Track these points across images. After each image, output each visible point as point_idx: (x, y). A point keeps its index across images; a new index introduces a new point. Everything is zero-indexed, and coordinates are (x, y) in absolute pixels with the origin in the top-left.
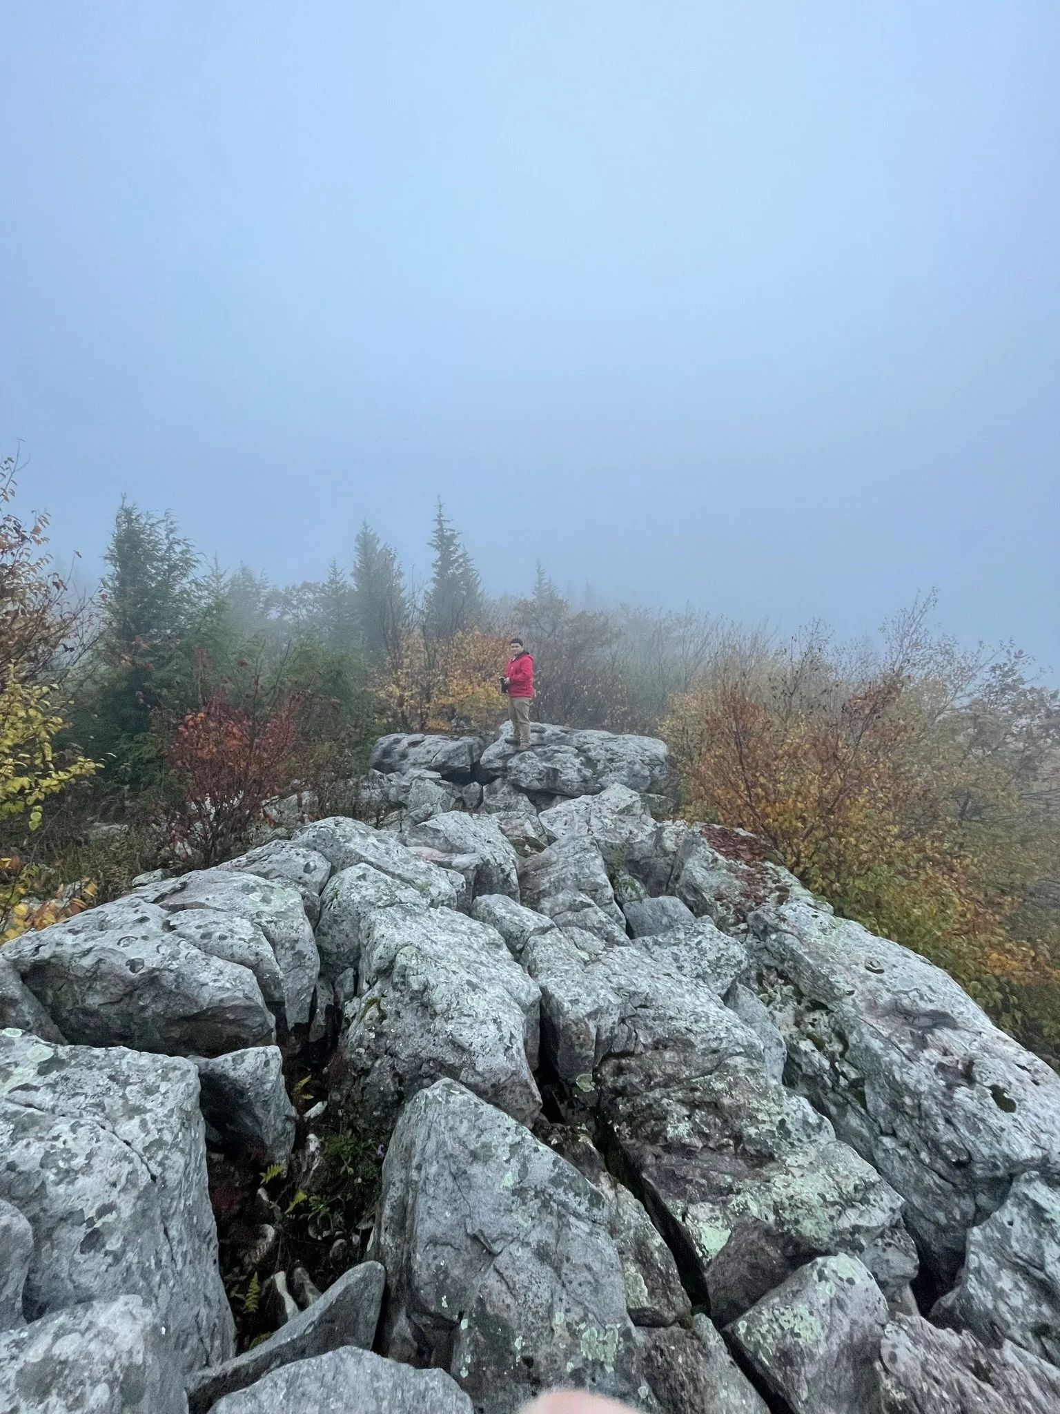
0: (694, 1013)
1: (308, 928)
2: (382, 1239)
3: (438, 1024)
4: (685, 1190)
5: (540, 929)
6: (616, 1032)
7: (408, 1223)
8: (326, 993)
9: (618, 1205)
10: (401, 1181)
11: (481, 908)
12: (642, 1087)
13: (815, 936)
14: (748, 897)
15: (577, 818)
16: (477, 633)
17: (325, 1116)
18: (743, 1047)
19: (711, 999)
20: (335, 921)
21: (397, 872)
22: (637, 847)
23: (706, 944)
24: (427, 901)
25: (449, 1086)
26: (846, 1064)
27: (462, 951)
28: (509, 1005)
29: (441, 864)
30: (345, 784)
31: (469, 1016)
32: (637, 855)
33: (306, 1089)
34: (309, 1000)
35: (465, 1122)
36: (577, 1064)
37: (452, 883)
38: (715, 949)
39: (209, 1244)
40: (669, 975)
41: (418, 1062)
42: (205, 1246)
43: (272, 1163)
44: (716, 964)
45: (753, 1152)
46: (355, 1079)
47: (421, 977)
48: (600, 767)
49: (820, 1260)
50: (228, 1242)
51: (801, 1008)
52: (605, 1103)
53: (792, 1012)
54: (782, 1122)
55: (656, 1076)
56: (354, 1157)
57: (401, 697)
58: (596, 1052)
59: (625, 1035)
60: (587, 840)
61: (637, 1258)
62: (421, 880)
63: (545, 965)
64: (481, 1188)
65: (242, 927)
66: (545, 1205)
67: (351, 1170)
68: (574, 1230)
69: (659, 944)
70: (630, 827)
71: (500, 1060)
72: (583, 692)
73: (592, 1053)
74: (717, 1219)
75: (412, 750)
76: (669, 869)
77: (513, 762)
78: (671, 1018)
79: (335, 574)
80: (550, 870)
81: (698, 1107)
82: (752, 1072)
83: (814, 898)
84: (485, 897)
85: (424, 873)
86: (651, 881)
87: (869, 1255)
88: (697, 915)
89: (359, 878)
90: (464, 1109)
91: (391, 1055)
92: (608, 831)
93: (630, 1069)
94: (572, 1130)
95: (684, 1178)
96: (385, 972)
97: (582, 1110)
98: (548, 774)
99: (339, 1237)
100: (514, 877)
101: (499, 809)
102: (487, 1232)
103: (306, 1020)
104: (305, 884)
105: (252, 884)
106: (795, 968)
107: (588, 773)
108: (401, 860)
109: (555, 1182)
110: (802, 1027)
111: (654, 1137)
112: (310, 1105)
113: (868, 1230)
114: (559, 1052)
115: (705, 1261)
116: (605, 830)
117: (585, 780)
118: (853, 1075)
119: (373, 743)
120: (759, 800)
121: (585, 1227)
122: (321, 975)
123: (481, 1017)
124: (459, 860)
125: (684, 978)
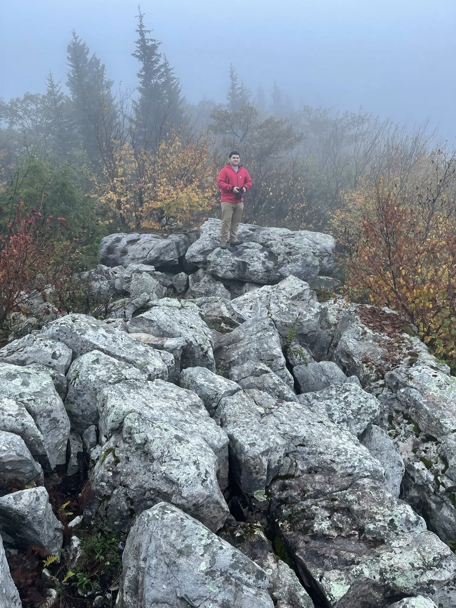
0: (337, 449)
1: (58, 401)
2: (125, 598)
3: (155, 466)
4: (323, 563)
5: (230, 391)
6: (282, 463)
7: (140, 591)
8: (77, 443)
9: (279, 572)
10: (134, 566)
11: (186, 378)
12: (299, 498)
13: (433, 389)
14: (387, 360)
15: (260, 304)
16: (178, 143)
17: (82, 525)
18: (370, 472)
19: (350, 439)
20: (79, 395)
21: (122, 355)
22: (305, 324)
23: (351, 399)
24: (144, 377)
25: (164, 507)
26: (445, 478)
27: (172, 413)
28: (205, 450)
29: (155, 347)
30: (80, 276)
31: (176, 460)
32: (306, 330)
33: (68, 508)
34: (65, 449)
35: (174, 532)
36: (255, 485)
37: (164, 361)
38: (357, 402)
39: (15, 603)
40: (321, 422)
41: (143, 490)
42: (13, 604)
43: (49, 555)
44: (357, 412)
45: (371, 539)
46: (101, 502)
47: (142, 435)
48: (280, 259)
49: (405, 599)
50: (27, 600)
51: (418, 440)
52: (273, 508)
53: (411, 443)
54: (392, 521)
55: (309, 491)
56: (104, 549)
57: (119, 201)
58: (268, 476)
59: (288, 464)
60: (267, 322)
61: (289, 603)
62: (141, 360)
63: (232, 419)
64: (185, 571)
65: (10, 406)
66: (227, 579)
67: (102, 557)
68: (245, 593)
69: (317, 398)
70: (301, 310)
71: (199, 488)
72: (268, 193)
73: (265, 477)
74: (342, 579)
75: (131, 248)
76: (330, 338)
77: (211, 257)
78: (321, 453)
79: (52, 86)
80: (238, 345)
81: (337, 511)
82: (374, 488)
83: (436, 361)
84: (189, 369)
85: (143, 355)
86: (316, 347)
87: (437, 596)
88: (348, 375)
89: (93, 362)
90: (173, 523)
91: (125, 486)
92: (283, 314)
93: (291, 487)
94: (250, 526)
95: (323, 555)
96: (118, 430)
97: (257, 512)
98: (239, 266)
99: (98, 595)
100: (211, 354)
101: (201, 295)
102: (189, 595)
103: (64, 462)
104: (53, 368)
105: (13, 372)
106: (416, 413)
107: (270, 264)
108: (124, 346)
109: (234, 566)
110: (417, 453)
111: (305, 531)
112: (71, 518)
113: (438, 582)
114: (242, 477)
115: (332, 603)
116: (281, 312)
117: (268, 270)
118: (449, 484)
119: (99, 242)
120: (402, 287)
121: (253, 591)
122: (72, 430)
123: (185, 461)
124: (170, 342)
125: (332, 425)
